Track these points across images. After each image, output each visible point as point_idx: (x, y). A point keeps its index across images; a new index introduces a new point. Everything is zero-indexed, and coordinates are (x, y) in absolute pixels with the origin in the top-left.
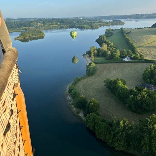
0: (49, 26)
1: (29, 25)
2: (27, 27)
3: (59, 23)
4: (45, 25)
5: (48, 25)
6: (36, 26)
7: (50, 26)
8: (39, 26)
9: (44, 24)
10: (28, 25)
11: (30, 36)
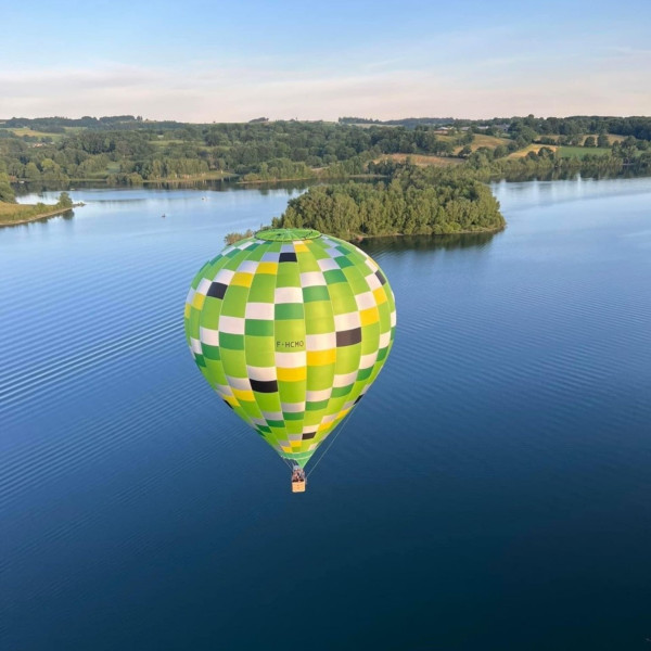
0: (545, 153)
1: (419, 145)
2: (399, 158)
3: (612, 139)
4: (522, 146)
5: (536, 149)
6: (457, 150)
7: (551, 157)
8: (480, 149)
9: (513, 138)
10: (414, 145)
11: (364, 229)
